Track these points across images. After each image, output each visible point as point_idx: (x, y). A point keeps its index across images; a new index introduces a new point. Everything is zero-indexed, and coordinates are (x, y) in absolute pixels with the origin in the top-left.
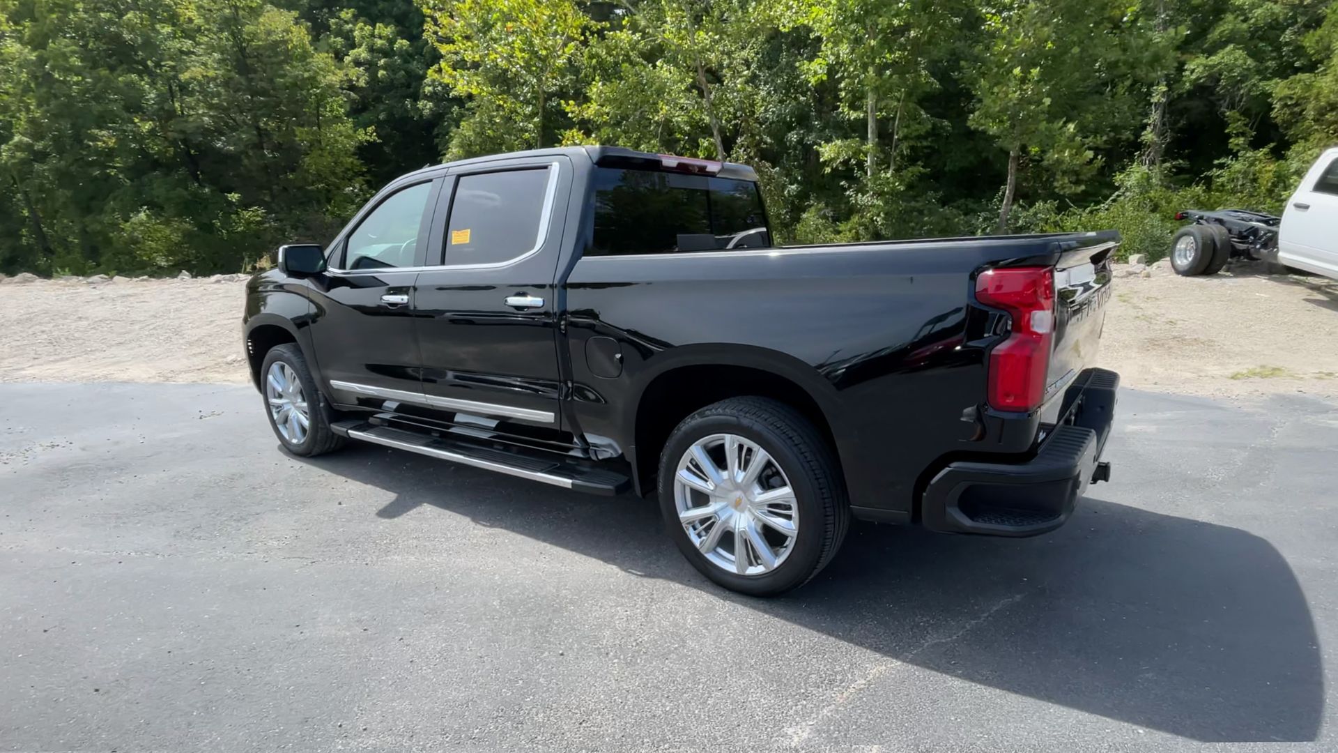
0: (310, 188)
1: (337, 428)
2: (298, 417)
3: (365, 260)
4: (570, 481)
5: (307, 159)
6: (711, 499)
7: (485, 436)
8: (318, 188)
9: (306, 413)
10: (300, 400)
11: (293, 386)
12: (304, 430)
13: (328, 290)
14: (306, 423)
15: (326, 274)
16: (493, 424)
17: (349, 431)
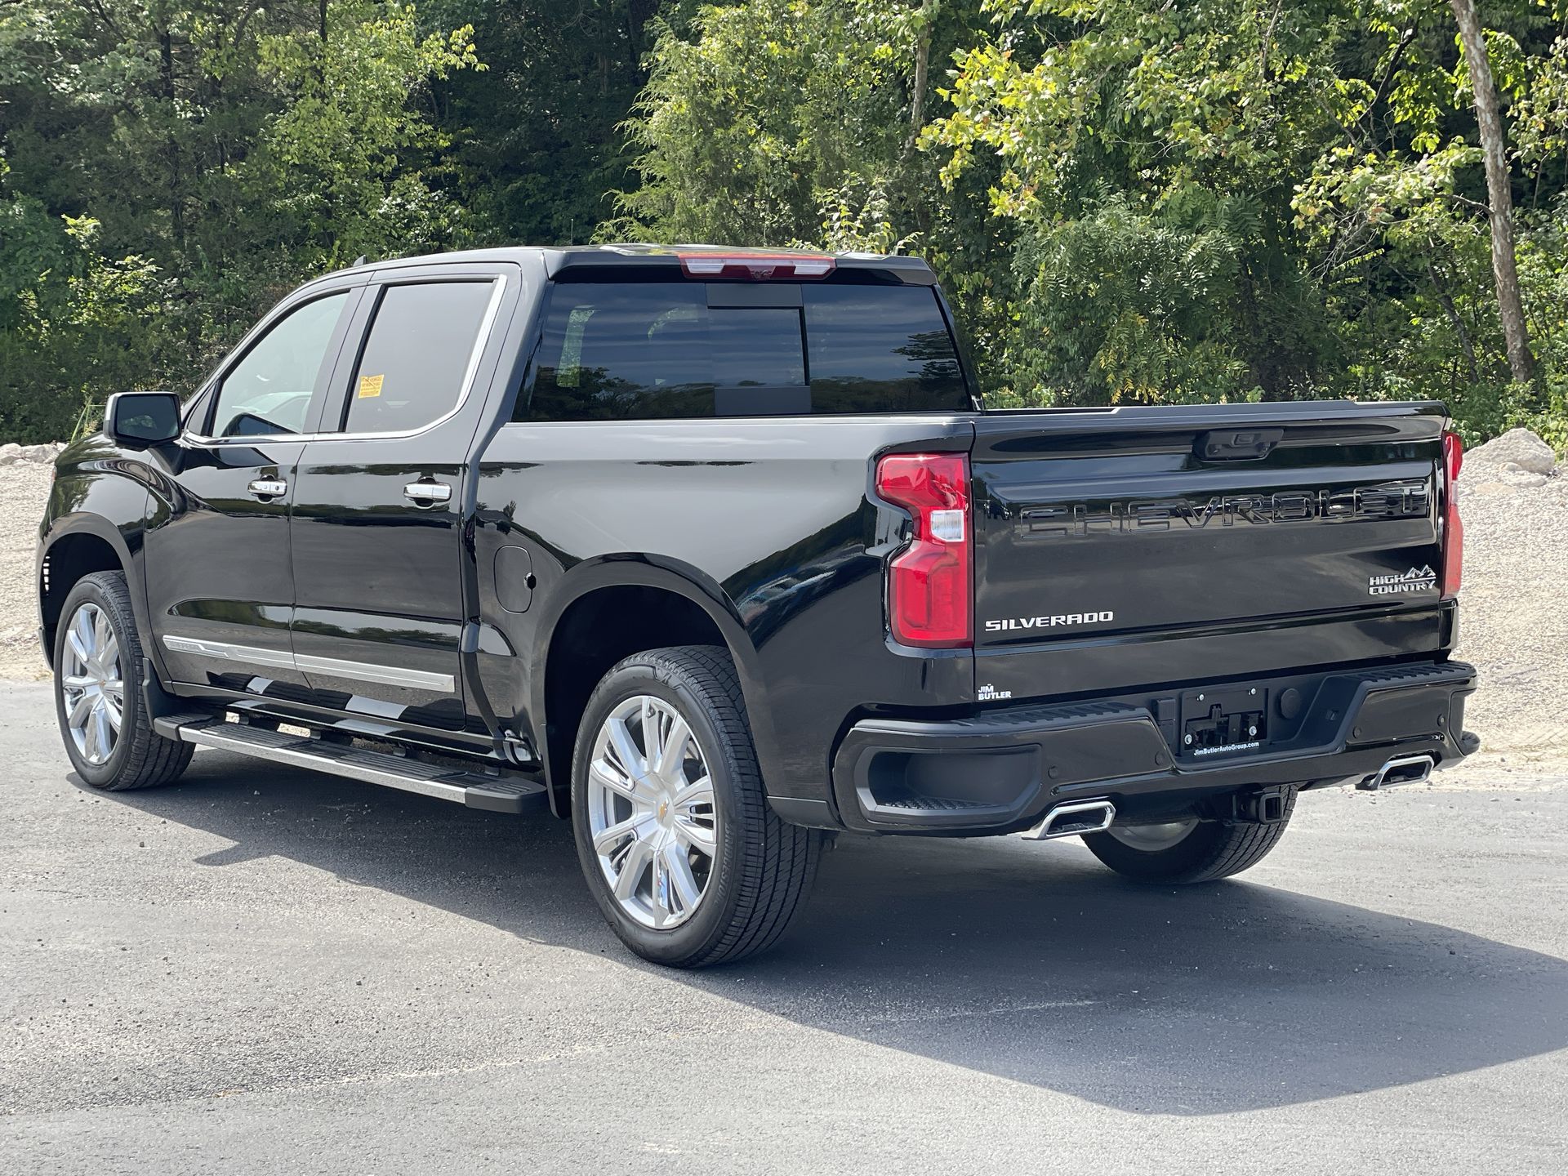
0: (278, 204)
1: (164, 726)
2: (106, 713)
3: (246, 419)
4: (463, 790)
5: (282, 124)
6: (634, 807)
7: (381, 731)
8: (299, 205)
9: (119, 701)
10: (113, 676)
11: (109, 648)
12: (113, 735)
13: (178, 472)
14: (117, 720)
15: (180, 442)
16: (395, 711)
17: (181, 729)
